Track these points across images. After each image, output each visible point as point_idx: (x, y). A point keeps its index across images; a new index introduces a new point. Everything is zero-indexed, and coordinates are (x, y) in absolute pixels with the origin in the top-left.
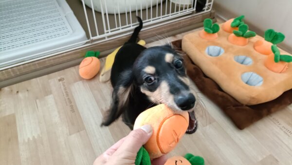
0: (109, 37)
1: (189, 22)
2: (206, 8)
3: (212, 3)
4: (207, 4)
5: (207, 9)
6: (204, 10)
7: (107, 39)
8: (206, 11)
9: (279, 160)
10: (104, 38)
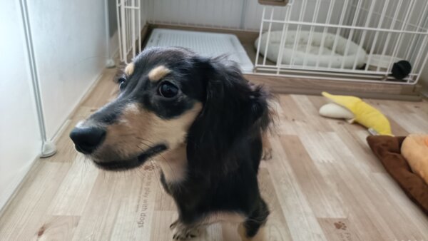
0: (281, 73)
1: (382, 89)
2: (409, 79)
3: (419, 75)
4: (412, 74)
5: (411, 82)
6: (406, 81)
7: (278, 75)
8: (408, 83)
10: (275, 72)
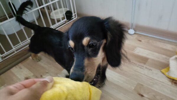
0: (17, 50)
3: (76, 13)
4: (73, 15)
8: (74, 19)
10: (14, 52)
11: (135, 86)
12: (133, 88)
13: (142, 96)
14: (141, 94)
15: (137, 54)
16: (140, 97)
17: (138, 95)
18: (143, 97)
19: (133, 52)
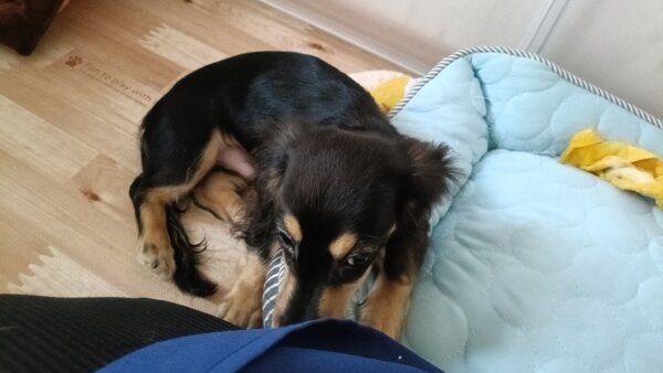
9: (117, 160)
11: (85, 164)
12: (75, 171)
13: (95, 198)
14: (95, 191)
15: (152, 49)
16: (85, 199)
17: (81, 195)
18: (96, 203)
19: (140, 41)
